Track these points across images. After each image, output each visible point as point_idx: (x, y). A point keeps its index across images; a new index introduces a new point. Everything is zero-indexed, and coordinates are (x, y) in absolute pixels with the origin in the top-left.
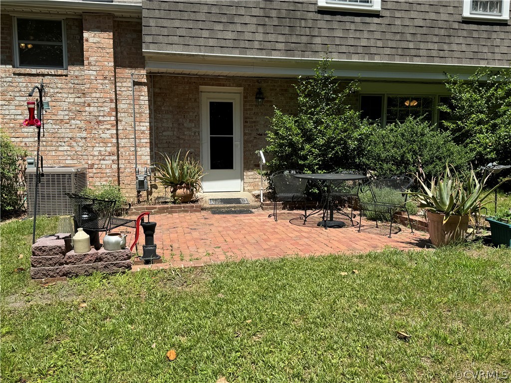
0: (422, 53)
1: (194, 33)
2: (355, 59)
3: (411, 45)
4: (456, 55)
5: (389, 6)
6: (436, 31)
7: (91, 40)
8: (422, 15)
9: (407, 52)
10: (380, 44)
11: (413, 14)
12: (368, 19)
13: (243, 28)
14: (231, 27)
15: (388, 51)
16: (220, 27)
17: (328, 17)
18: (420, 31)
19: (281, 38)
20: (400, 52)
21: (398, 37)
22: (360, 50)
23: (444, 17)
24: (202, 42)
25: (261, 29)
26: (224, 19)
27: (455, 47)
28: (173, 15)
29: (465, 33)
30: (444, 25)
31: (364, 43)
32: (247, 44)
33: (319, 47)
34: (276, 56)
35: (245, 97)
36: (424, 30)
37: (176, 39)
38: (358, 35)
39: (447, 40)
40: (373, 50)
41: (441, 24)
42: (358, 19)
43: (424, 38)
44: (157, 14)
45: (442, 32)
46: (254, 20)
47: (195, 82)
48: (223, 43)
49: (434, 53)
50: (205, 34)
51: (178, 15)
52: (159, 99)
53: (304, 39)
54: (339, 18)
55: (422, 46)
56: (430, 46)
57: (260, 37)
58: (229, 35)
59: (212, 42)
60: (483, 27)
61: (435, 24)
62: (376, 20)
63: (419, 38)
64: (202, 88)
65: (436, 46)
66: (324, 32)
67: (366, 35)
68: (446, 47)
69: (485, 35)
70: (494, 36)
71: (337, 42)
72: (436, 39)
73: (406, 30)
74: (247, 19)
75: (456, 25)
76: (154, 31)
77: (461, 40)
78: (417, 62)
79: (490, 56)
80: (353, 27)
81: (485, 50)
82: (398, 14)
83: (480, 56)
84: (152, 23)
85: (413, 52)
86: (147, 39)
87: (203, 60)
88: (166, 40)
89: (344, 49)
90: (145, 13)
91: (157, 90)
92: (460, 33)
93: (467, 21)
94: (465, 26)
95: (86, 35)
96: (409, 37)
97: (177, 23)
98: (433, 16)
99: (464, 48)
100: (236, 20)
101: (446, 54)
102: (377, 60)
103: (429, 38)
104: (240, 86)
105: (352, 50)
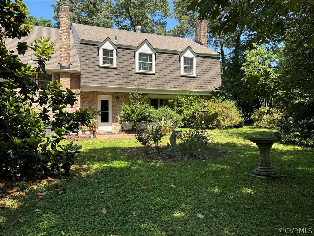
0: (168, 86)
1: (97, 79)
2: (148, 88)
3: (165, 84)
4: (179, 87)
5: (158, 71)
6: (173, 79)
7: (63, 81)
8: (168, 75)
9: (164, 86)
10: (155, 83)
11: (165, 74)
12: (151, 76)
13: (113, 78)
14: (109, 78)
15: (158, 85)
16: (105, 78)
17: (139, 75)
18: (167, 79)
19: (124, 81)
20: (162, 86)
21: (161, 81)
22: (149, 85)
23: (175, 75)
24: (99, 82)
25: (118, 78)
26: (106, 75)
27: (179, 84)
28: (90, 74)
29: (182, 80)
30: (175, 77)
31: (150, 83)
32: (114, 83)
33: (136, 84)
34: (123, 87)
35: (113, 99)
36: (169, 79)
37: (91, 81)
38: (148, 80)
39: (176, 82)
40: (153, 85)
41: (174, 77)
42: (148, 76)
43: (169, 81)
44: (85, 73)
45: (175, 80)
46: (116, 76)
47: (96, 94)
48: (106, 82)
49: (172, 86)
50: (101, 80)
51: (92, 74)
52: (84, 99)
53: (132, 82)
54: (142, 75)
55: (169, 84)
56: (171, 84)
57: (118, 81)
58: (108, 80)
59: (102, 82)
60: (188, 78)
61: (172, 77)
62: (154, 76)
63: (167, 81)
64: (98, 96)
65: (173, 84)
66: (138, 80)
67: (151, 80)
68: (176, 84)
69: (188, 80)
70: (191, 81)
71: (142, 82)
72: (173, 82)
73: (163, 79)
74: (114, 75)
75: (179, 78)
76: (84, 79)
77: (181, 82)
78: (167, 89)
79: (190, 87)
80: (147, 78)
81: (189, 85)
82: (160, 74)
83: (187, 87)
84: (84, 76)
85: (166, 86)
86: (81, 81)
87: (100, 88)
88: (88, 81)
89: (144, 85)
90: (81, 73)
91: (83, 96)
92: (180, 80)
93: (182, 76)
94: (182, 78)
95: (61, 79)
96: (164, 81)
97: (92, 77)
98: (172, 75)
99: (182, 84)
100: (110, 75)
101: (176, 86)
102: (155, 88)
103: (170, 82)
104: (111, 95)
105: (147, 85)
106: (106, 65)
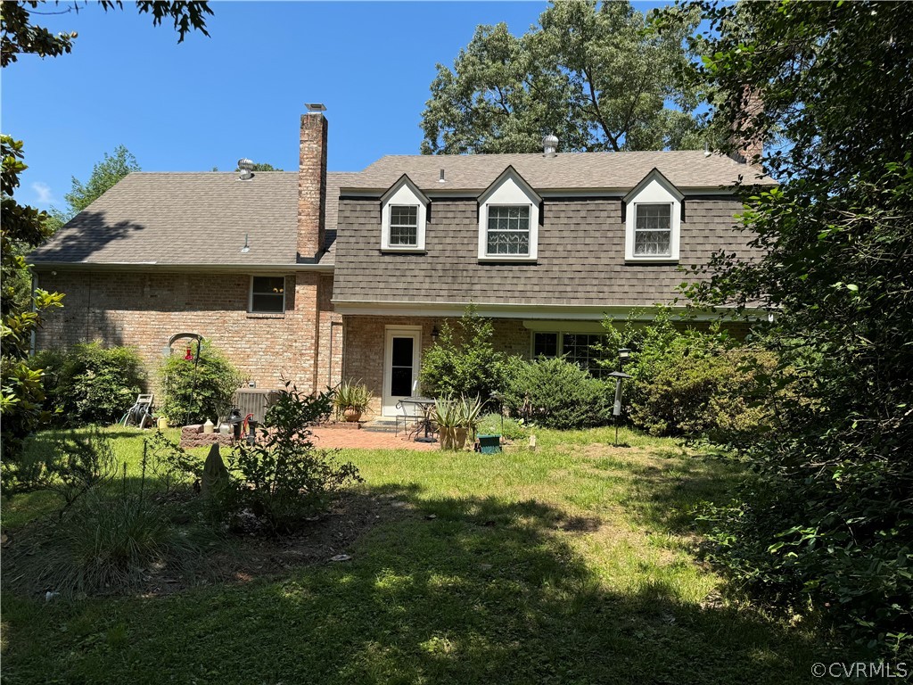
0: (579, 295)
1: (373, 285)
2: (512, 303)
3: (569, 289)
4: (618, 296)
5: (547, 254)
6: (596, 275)
7: (301, 292)
8: (582, 261)
9: (564, 295)
10: (536, 288)
11: (571, 261)
12: (525, 268)
13: (414, 280)
14: (403, 279)
15: (545, 295)
16: (394, 279)
17: (488, 268)
18: (577, 275)
19: (444, 287)
20: (557, 295)
21: (556, 282)
22: (517, 294)
23: (604, 261)
24: (378, 292)
25: (427, 280)
26: (398, 273)
27: (616, 289)
28: (357, 272)
29: (628, 275)
30: (606, 268)
31: (521, 288)
32: (415, 292)
33: (479, 293)
34: (440, 301)
35: (423, 334)
36: (582, 275)
37: (358, 291)
38: (515, 281)
39: (608, 282)
40: (529, 294)
41: (600, 268)
42: (515, 268)
43: (582, 282)
44: (345, 272)
45: (603, 275)
46: (423, 273)
47: (380, 323)
48: (395, 292)
49: (592, 295)
50: (382, 285)
51: (362, 272)
52: (351, 336)
53: (465, 287)
54: (497, 267)
55: (580, 289)
56: (589, 288)
57: (426, 286)
58: (401, 286)
59: (386, 292)
60: (650, 268)
61: (594, 268)
62: (533, 268)
63: (577, 281)
64: (387, 326)
65: (595, 289)
66: (484, 280)
67: (523, 281)
68: (606, 289)
69: (652, 275)
70: (663, 276)
71: (496, 287)
72: (595, 282)
73: (565, 275)
74: (417, 272)
75: (618, 268)
76: (342, 284)
77: (623, 282)
78: (575, 303)
79: (658, 295)
80: (511, 275)
81: (652, 290)
82: (555, 261)
83: (645, 296)
84: (341, 278)
85: (571, 295)
86: (336, 291)
87: (378, 306)
88: (351, 291)
89: (501, 294)
90: (336, 272)
91: (350, 329)
92: (622, 275)
93: (630, 264)
94: (628, 268)
95: (297, 288)
96: (566, 282)
97: (360, 278)
98: (593, 261)
99: (626, 289)
100: (408, 273)
101: (606, 295)
102: (533, 303)
103: (587, 282)
104: (419, 324)
105: (509, 294)
106: (401, 247)
